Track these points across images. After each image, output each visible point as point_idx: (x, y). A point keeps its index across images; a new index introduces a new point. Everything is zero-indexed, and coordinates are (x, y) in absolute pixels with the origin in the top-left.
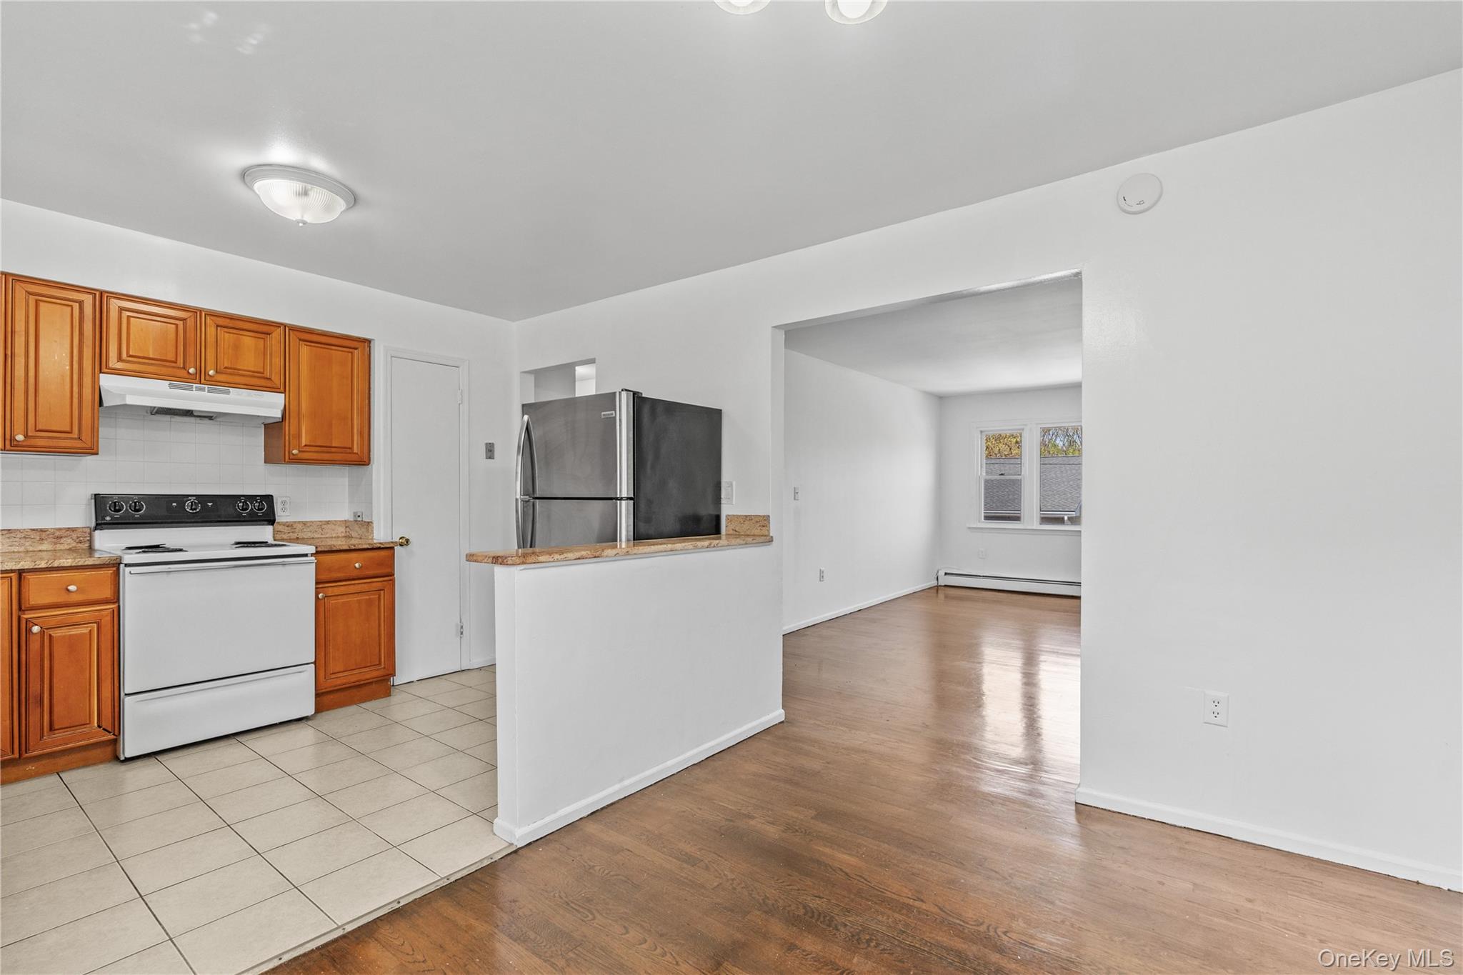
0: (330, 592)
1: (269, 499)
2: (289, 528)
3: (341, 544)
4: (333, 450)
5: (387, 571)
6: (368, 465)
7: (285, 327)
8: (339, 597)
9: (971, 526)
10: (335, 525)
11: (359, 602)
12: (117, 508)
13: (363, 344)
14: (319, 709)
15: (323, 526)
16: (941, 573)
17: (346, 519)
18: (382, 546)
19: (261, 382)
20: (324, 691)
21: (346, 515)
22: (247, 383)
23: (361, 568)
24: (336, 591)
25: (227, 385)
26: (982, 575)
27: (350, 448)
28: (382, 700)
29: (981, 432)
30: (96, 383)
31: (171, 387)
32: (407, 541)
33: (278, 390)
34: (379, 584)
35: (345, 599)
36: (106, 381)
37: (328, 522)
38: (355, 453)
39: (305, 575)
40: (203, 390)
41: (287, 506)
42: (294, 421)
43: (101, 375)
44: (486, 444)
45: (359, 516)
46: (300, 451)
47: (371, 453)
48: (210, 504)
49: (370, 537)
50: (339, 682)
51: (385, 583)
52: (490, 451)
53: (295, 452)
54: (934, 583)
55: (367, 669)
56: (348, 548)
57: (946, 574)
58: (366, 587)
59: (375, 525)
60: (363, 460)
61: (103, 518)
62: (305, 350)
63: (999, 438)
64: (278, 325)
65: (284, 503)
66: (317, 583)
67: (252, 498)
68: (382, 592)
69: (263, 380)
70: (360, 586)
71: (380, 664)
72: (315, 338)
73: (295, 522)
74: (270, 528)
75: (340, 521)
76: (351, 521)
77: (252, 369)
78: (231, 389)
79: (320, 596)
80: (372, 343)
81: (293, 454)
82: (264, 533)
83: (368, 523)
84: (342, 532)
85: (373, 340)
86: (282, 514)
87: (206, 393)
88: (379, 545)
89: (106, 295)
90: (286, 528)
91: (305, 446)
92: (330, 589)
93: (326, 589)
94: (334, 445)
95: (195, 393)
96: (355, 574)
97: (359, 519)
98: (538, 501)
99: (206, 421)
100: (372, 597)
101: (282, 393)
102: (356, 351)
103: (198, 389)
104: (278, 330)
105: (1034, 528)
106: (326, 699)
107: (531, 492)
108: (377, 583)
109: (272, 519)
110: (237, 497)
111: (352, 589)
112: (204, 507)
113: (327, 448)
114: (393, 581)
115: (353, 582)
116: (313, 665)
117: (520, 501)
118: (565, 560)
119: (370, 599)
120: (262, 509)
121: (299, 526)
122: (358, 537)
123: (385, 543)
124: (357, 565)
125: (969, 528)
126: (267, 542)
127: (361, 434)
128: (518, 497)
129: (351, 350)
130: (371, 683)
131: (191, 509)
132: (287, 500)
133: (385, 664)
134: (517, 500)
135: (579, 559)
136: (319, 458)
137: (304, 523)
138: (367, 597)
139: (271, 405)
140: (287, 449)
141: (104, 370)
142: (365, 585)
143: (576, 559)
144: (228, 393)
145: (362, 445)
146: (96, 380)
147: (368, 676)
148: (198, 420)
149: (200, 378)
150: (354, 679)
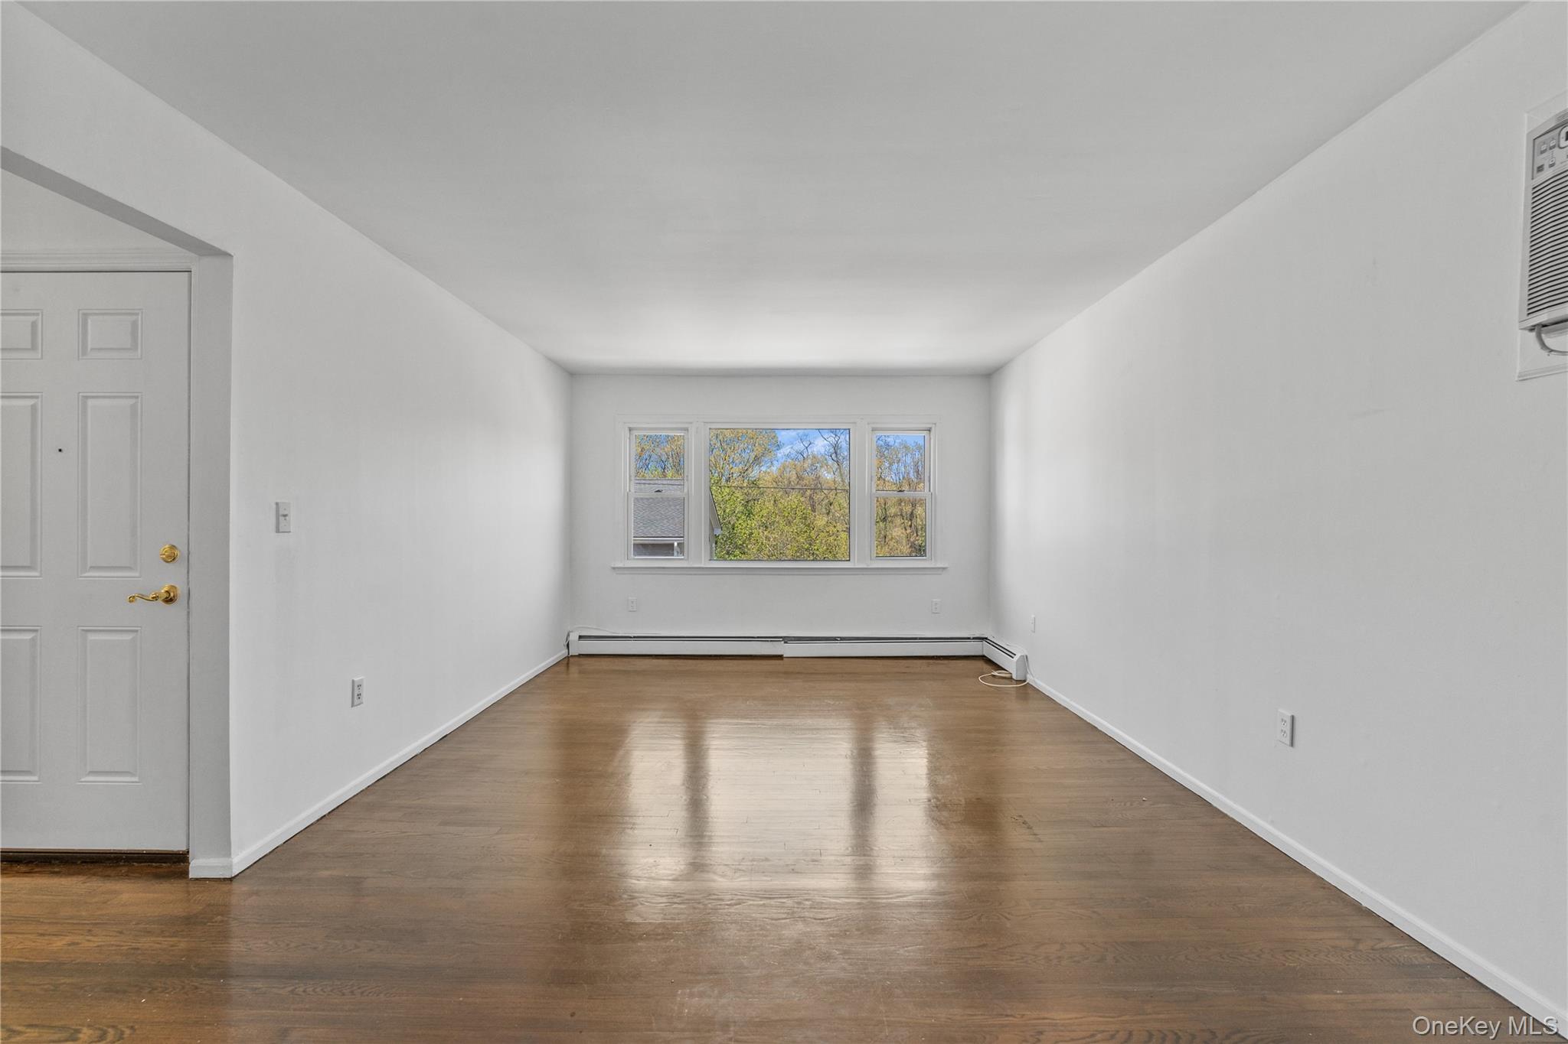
9: (616, 566)
16: (574, 637)
26: (632, 635)
29: (630, 429)
54: (564, 653)
57: (581, 637)
63: (656, 441)
105: (702, 566)
125: (614, 568)
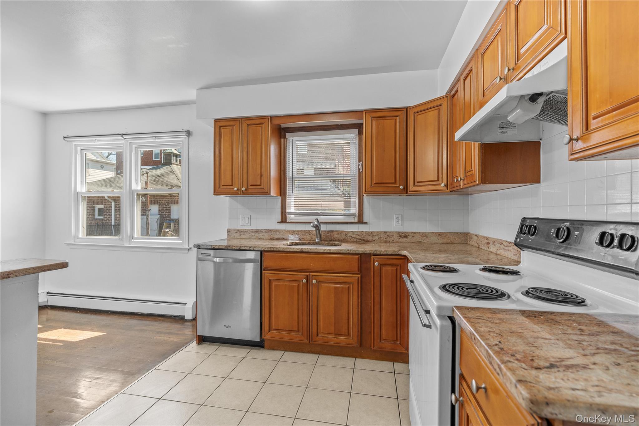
19: (545, 41)
48: (577, 233)
53: (576, 135)
61: (517, 240)
69: (547, 35)
77: (537, 30)
112: (571, 235)
131: (560, 238)
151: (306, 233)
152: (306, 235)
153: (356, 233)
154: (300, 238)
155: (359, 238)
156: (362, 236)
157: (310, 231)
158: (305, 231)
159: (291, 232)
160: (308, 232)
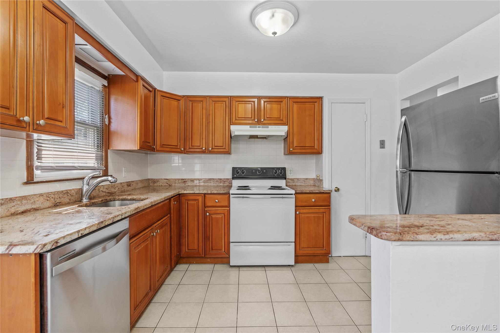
0: (302, 211)
1: (284, 169)
2: (292, 181)
3: (307, 190)
4: (306, 148)
5: (328, 204)
6: (321, 154)
7: (288, 98)
8: (305, 214)
10: (310, 180)
11: (314, 217)
12: (243, 172)
13: (319, 99)
14: (297, 262)
15: (305, 181)
17: (314, 178)
18: (325, 192)
19: (279, 122)
20: (299, 255)
21: (314, 176)
22: (275, 123)
23: (315, 201)
24: (304, 211)
25: (268, 124)
27: (314, 147)
28: (324, 264)
30: (229, 129)
31: (250, 127)
32: (338, 189)
33: (286, 124)
34: (324, 210)
35: (308, 215)
36: (233, 128)
37: (307, 179)
38: (316, 149)
39: (291, 203)
40: (260, 127)
41: (292, 172)
42: (291, 136)
43: (231, 126)
44: (380, 141)
45: (318, 177)
46: (293, 149)
47: (323, 149)
48: (265, 171)
49: (322, 187)
50: (305, 252)
51: (327, 209)
52: (382, 144)
53: (291, 149)
55: (317, 249)
56: (309, 192)
58: (317, 211)
59: (324, 181)
60: (319, 152)
61: (234, 176)
62: (295, 106)
64: (285, 97)
65: (290, 171)
66: (296, 207)
67: (279, 169)
68: (325, 214)
69: (280, 121)
70: (314, 210)
71: (323, 247)
72: (299, 100)
73: (294, 178)
74: (285, 180)
75: (312, 178)
76: (316, 179)
77: (276, 117)
78: (269, 126)
79: (298, 213)
80: (323, 98)
81: (291, 151)
82: (282, 183)
83: (321, 180)
84: (312, 183)
85: (323, 96)
86: (290, 175)
87: (261, 129)
88: (323, 191)
89: (232, 97)
90: (291, 181)
91: (296, 147)
92: (302, 210)
93: (300, 210)
94: (307, 146)
95: (258, 129)
96: (312, 204)
97: (318, 178)
98: (413, 172)
99: (265, 140)
100: (320, 215)
101: (287, 125)
102: (316, 103)
103: (259, 127)
104: (285, 99)
106: (300, 258)
107: (408, 165)
108: (322, 209)
109: (285, 177)
110: (274, 168)
111: (311, 211)
112: (263, 172)
113: (304, 147)
114: (330, 209)
115: (312, 208)
116: (294, 243)
117: (399, 172)
118: (451, 239)
119: (319, 216)
120: (282, 173)
121: (296, 180)
122: (318, 186)
123: (326, 190)
124: (313, 200)
126: (281, 187)
127: (318, 140)
128: (398, 170)
129: (314, 103)
130: (320, 255)
131: (259, 173)
132: (292, 169)
133: (326, 248)
134: (397, 171)
135: (469, 240)
136: (301, 152)
137: (298, 179)
138: (318, 215)
139: (282, 130)
140: (289, 149)
141: (232, 124)
142: (317, 210)
143: (464, 241)
144: (268, 127)
145: (319, 145)
146: (229, 127)
147: (318, 252)
148: (261, 139)
149: (259, 123)
150: (312, 252)
151: (64, 194)
152: (64, 196)
153: (105, 187)
154: (56, 202)
155: (107, 191)
156: (109, 190)
157: (69, 191)
158: (62, 191)
159: (45, 196)
160: (66, 193)
